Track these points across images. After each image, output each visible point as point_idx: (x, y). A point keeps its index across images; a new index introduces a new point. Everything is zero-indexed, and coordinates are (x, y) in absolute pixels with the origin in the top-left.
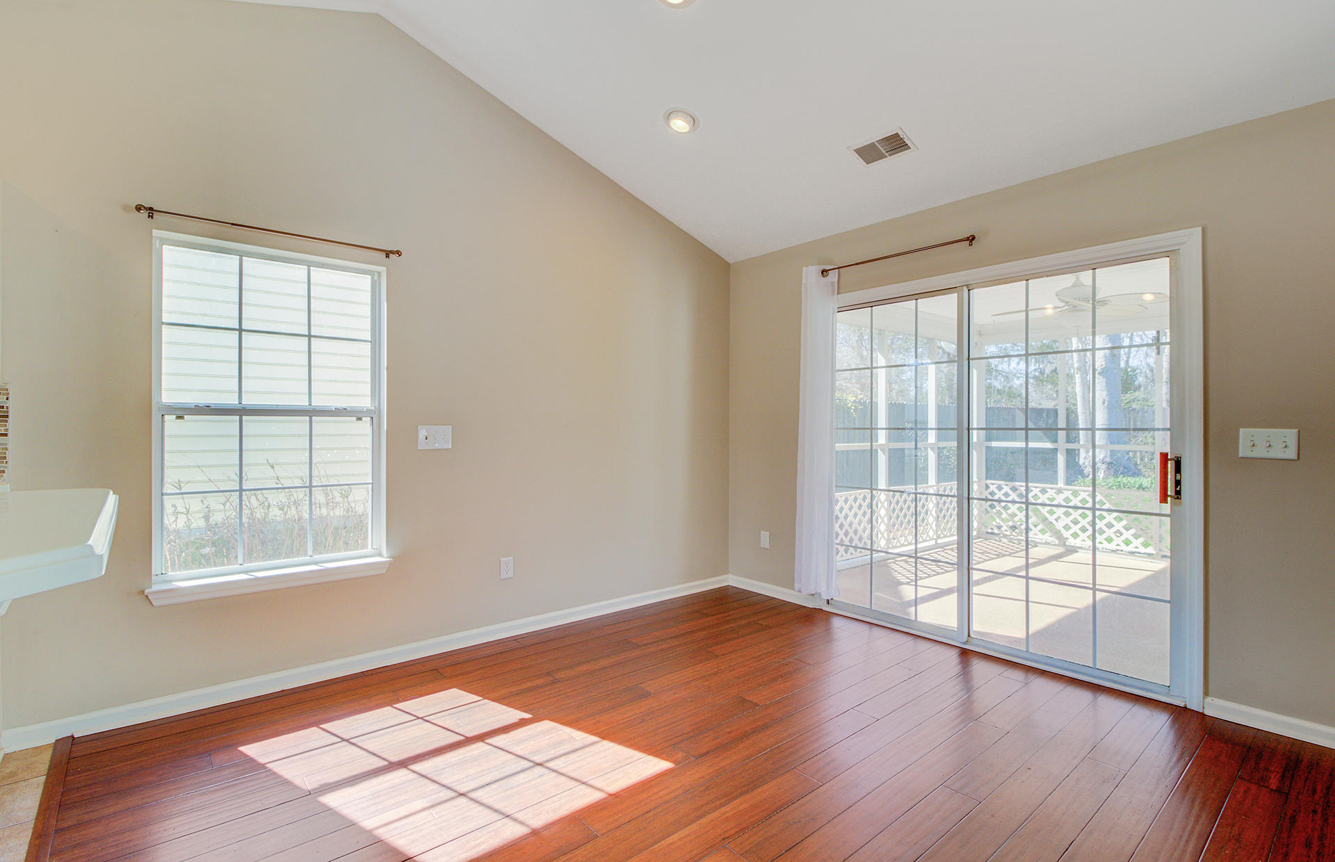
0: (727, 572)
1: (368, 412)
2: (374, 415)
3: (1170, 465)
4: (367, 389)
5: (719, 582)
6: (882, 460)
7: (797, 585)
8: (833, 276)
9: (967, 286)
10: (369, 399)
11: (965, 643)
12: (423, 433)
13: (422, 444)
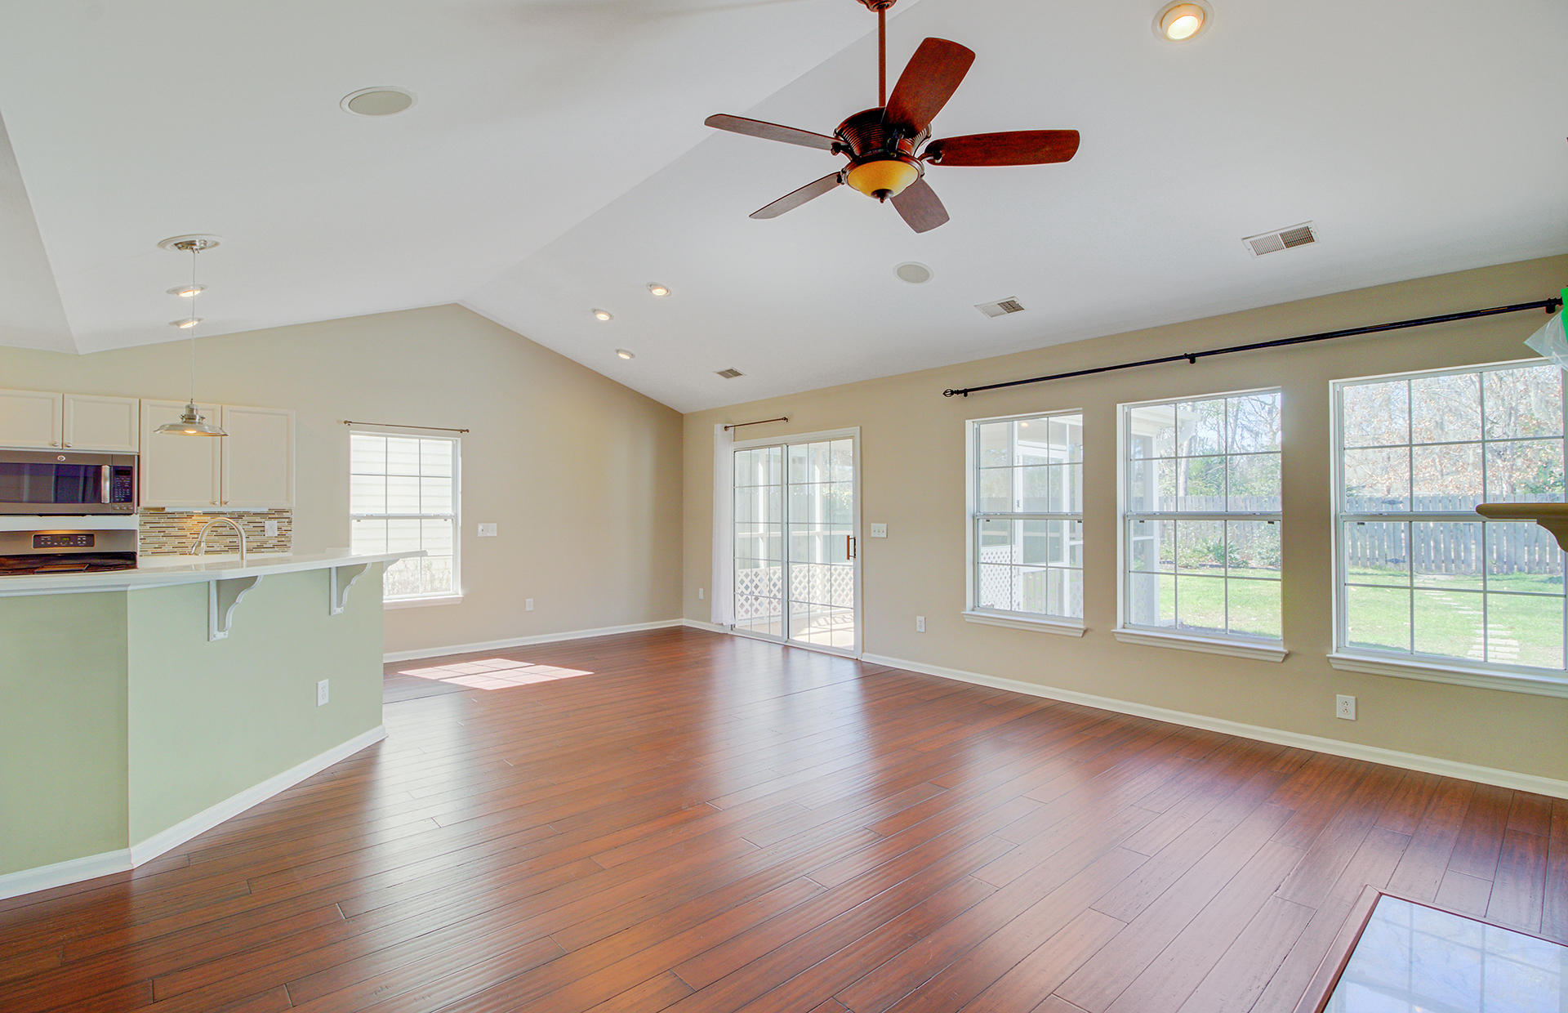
0: (682, 617)
1: (451, 517)
2: (454, 518)
3: (852, 541)
4: (449, 501)
5: (674, 623)
6: (818, 544)
7: (712, 620)
8: (731, 430)
9: (786, 444)
10: (451, 509)
11: (786, 642)
12: (480, 527)
13: (480, 534)
